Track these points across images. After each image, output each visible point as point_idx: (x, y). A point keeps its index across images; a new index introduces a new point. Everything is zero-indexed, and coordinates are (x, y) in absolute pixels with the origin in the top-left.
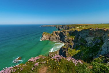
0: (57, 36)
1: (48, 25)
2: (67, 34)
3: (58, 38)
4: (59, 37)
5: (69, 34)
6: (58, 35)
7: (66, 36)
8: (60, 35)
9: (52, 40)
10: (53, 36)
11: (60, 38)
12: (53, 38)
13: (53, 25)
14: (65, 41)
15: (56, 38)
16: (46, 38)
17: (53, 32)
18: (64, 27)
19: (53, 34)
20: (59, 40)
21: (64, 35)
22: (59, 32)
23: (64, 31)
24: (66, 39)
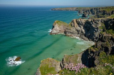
0: (79, 28)
2: (100, 25)
3: (82, 32)
4: (83, 30)
5: (104, 25)
6: (82, 27)
7: (97, 28)
8: (84, 27)
9: (69, 34)
10: (72, 29)
11: (84, 33)
12: (71, 31)
14: (94, 38)
15: (78, 31)
16: (59, 31)
17: (73, 21)
18: (96, 12)
19: (73, 24)
20: (83, 35)
21: (94, 26)
22: (83, 21)
23: (94, 20)
24: (97, 34)
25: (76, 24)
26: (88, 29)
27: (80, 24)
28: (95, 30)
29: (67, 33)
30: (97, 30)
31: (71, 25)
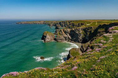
0: (66, 35)
1: (31, 21)
2: (81, 32)
3: (69, 38)
4: (70, 37)
5: (83, 32)
7: (80, 34)
9: (60, 41)
10: (61, 36)
11: (71, 38)
12: (61, 39)
13: (39, 21)
14: (79, 41)
15: (65, 38)
16: (50, 40)
17: (61, 30)
18: (64, 25)
19: (61, 33)
20: (70, 40)
21: (77, 33)
22: (69, 30)
23: (76, 29)
24: (81, 38)
25: (63, 33)
26: (72, 35)
27: (67, 32)
28: (79, 35)
29: (58, 40)
30: (80, 35)
31: (60, 34)
